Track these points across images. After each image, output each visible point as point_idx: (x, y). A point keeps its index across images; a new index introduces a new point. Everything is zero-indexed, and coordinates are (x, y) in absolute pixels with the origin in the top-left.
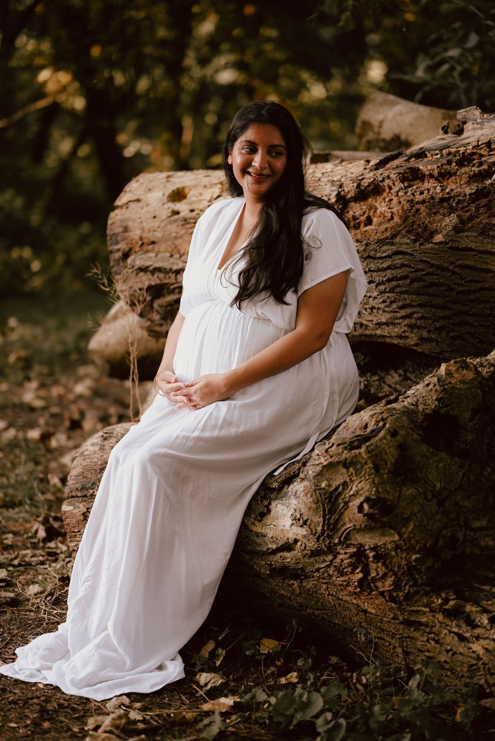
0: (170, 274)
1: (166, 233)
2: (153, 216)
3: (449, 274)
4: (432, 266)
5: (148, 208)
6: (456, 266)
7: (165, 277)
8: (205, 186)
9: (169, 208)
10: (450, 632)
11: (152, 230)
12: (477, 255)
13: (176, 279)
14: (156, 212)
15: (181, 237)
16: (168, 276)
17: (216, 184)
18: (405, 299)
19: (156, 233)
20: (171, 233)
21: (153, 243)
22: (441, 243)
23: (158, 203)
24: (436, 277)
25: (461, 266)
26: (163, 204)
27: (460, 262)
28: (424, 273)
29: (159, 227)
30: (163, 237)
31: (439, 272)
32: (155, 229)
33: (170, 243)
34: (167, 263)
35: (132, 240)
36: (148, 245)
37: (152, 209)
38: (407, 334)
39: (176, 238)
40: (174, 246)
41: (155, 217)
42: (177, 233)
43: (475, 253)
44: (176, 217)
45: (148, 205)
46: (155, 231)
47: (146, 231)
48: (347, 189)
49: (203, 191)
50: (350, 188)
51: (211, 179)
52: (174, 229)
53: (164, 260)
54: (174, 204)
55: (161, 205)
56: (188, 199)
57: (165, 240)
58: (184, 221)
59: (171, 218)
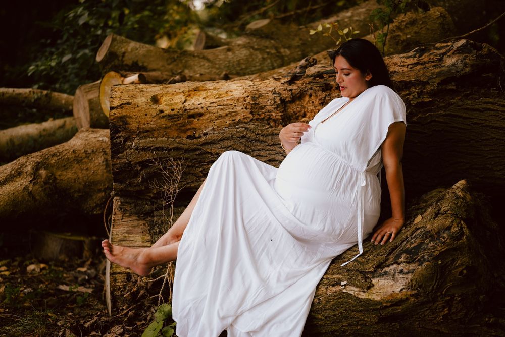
0: (164, 152)
1: (158, 125)
2: (145, 113)
5: (139, 109)
7: (161, 154)
8: (173, 94)
9: (156, 109)
11: (146, 122)
13: (169, 154)
14: (147, 111)
15: (169, 127)
17: (180, 93)
19: (149, 125)
20: (162, 125)
21: (147, 131)
26: (150, 106)
29: (151, 121)
30: (156, 127)
33: (161, 131)
34: (165, 144)
35: (131, 130)
36: (144, 133)
37: (143, 110)
39: (165, 128)
40: (165, 133)
41: (146, 115)
42: (166, 124)
44: (162, 114)
45: (138, 106)
46: (148, 123)
47: (142, 124)
48: (285, 96)
49: (173, 97)
50: (286, 95)
51: (174, 90)
52: (163, 122)
53: (163, 142)
54: (157, 106)
55: (148, 106)
56: (164, 103)
57: (158, 130)
58: (170, 117)
59: (160, 115)
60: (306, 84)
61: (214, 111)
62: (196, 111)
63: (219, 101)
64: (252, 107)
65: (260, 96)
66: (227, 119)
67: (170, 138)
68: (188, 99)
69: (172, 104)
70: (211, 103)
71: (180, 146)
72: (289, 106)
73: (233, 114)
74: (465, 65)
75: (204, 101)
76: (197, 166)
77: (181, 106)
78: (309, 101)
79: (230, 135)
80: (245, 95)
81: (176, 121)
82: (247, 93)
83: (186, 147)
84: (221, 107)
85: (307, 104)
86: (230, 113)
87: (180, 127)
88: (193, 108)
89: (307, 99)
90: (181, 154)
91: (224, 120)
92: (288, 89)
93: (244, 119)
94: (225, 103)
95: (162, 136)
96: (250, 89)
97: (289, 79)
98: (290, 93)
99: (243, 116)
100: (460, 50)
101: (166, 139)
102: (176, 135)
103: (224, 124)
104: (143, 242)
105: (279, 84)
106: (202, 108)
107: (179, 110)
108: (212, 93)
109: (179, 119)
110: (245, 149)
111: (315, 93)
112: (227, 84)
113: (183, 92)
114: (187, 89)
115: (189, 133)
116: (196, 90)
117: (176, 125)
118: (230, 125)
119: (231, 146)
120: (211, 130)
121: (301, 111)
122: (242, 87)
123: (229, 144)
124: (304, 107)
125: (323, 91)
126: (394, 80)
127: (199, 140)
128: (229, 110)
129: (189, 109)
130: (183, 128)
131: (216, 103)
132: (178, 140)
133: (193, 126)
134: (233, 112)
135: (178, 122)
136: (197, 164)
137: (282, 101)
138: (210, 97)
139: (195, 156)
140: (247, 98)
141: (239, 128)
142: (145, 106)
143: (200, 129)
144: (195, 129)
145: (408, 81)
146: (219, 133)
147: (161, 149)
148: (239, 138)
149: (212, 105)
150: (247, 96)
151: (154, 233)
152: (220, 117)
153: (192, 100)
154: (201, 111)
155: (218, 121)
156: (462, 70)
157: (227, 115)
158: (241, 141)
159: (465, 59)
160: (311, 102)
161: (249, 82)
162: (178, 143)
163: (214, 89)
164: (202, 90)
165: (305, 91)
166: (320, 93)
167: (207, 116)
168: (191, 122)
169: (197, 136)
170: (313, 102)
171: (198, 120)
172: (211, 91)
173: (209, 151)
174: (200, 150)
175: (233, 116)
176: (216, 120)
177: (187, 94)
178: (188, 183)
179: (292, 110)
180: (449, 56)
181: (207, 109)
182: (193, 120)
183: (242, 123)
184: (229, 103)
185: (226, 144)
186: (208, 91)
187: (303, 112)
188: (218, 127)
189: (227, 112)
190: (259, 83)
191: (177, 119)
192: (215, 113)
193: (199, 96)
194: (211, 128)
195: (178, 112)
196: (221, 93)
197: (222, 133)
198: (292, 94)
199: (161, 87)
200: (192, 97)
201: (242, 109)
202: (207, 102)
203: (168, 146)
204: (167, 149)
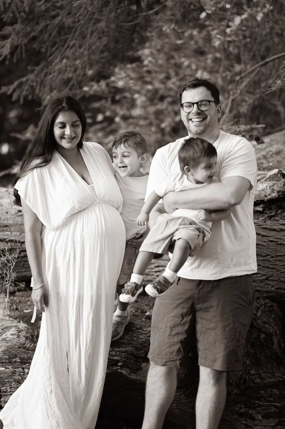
0: (18, 244)
1: (15, 222)
2: (6, 212)
5: (3, 207)
7: (14, 245)
9: (16, 208)
10: (241, 423)
11: (6, 219)
13: (21, 246)
14: (8, 210)
16: (16, 245)
19: (8, 221)
20: (18, 222)
21: (6, 226)
23: (8, 205)
26: (12, 206)
29: (10, 218)
30: (13, 223)
32: (8, 219)
33: (17, 227)
34: (18, 238)
36: (3, 227)
37: (6, 209)
40: (20, 229)
41: (7, 213)
44: (20, 213)
46: (7, 220)
47: (2, 220)
53: (16, 236)
55: (10, 206)
57: (14, 225)
59: (18, 214)
74: (273, 191)
95: (17, 231)
100: (271, 178)
142: (8, 206)
147: (16, 242)
156: (270, 195)
159: (273, 185)
180: (262, 182)
203: (20, 239)
204: (19, 242)
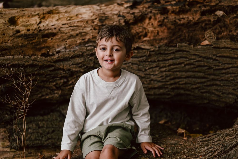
1: (15, 43)
3: (212, 61)
4: (201, 57)
6: (217, 57)
8: (29, 16)
9: (13, 29)
12: (232, 51)
14: (4, 31)
15: (25, 46)
17: (35, 15)
18: (177, 75)
20: (19, 44)
21: (5, 49)
22: (207, 45)
24: (202, 63)
25: (220, 57)
26: (8, 26)
27: (220, 54)
28: (195, 61)
29: (9, 40)
30: (13, 46)
31: (205, 60)
32: (6, 41)
38: (169, 93)
39: (22, 46)
40: (21, 51)
41: (4, 34)
42: (22, 43)
43: (231, 49)
44: (19, 34)
46: (6, 42)
48: (128, 18)
49: (29, 19)
50: (130, 17)
51: (30, 13)
52: (19, 41)
53: (19, 59)
54: (14, 26)
55: (6, 27)
56: (20, 24)
57: (14, 48)
58: (26, 36)
59: (16, 35)
60: (146, 8)
61: (66, 31)
62: (50, 31)
63: (70, 23)
64: (99, 28)
65: (107, 18)
66: (77, 38)
67: (25, 55)
68: (43, 20)
69: (28, 25)
70: (63, 24)
71: (35, 63)
72: (132, 28)
73: (83, 34)
75: (57, 22)
76: (51, 80)
77: (35, 26)
78: (149, 23)
79: (81, 53)
80: (94, 17)
81: (32, 40)
82: (95, 16)
83: (40, 64)
84: (72, 28)
85: (147, 26)
86: (80, 33)
87: (35, 45)
88: (47, 28)
89: (147, 21)
90: (36, 70)
91: (75, 39)
92: (131, 12)
93: (93, 38)
94: (75, 24)
95: (18, 54)
96: (98, 13)
97: (131, 4)
98: (133, 16)
99: (92, 36)
101: (22, 57)
102: (32, 53)
103: (75, 43)
104: (3, 148)
105: (122, 8)
106: (55, 29)
107: (34, 30)
108: (64, 16)
109: (34, 38)
110: (94, 65)
111: (155, 16)
112: (77, 9)
113: (38, 14)
114: (41, 12)
115: (43, 51)
116: (50, 12)
117: (32, 43)
118: (80, 44)
119: (81, 63)
120: (63, 49)
121: (143, 32)
122: (90, 11)
123: (80, 61)
124: (145, 29)
125: (162, 14)
126: (222, 5)
127: (52, 57)
128: (79, 31)
129: (44, 30)
130: (38, 47)
131: (67, 24)
132: (33, 57)
133: (47, 45)
134: (83, 32)
135: (33, 41)
136: (51, 79)
137: (126, 22)
138: (62, 19)
139: (49, 72)
140: (95, 20)
141: (89, 46)
142: (3, 26)
143: (53, 47)
144: (48, 47)
145: (234, 5)
146: (70, 51)
147: (18, 66)
148: (89, 55)
149: (64, 26)
150: (95, 18)
151: (13, 139)
152: (71, 36)
153: (46, 21)
154: (54, 31)
155: (69, 40)
157: (77, 35)
158: (90, 58)
160: (151, 24)
161: (96, 7)
162: (33, 60)
163: (66, 12)
164: (55, 13)
165: (146, 14)
166: (159, 16)
167: (59, 36)
168: (45, 42)
169: (51, 54)
170: (152, 24)
171: (52, 39)
172: (63, 14)
173: (61, 67)
174: (53, 66)
175: (83, 36)
176: (68, 39)
177: (42, 16)
178: (43, 96)
179: (134, 31)
181: (59, 30)
182: (47, 40)
183: (91, 42)
184: (79, 24)
185: (77, 61)
186: (61, 14)
187: (144, 32)
188: (69, 46)
189: (77, 32)
190: (105, 7)
191: (32, 39)
192: (66, 33)
193: (53, 18)
194: (63, 47)
195: (33, 32)
196: (72, 15)
197: (73, 51)
198: (135, 17)
199: (19, 10)
200: (46, 18)
201: (91, 29)
202: (60, 23)
203: (24, 63)
204: (23, 66)
